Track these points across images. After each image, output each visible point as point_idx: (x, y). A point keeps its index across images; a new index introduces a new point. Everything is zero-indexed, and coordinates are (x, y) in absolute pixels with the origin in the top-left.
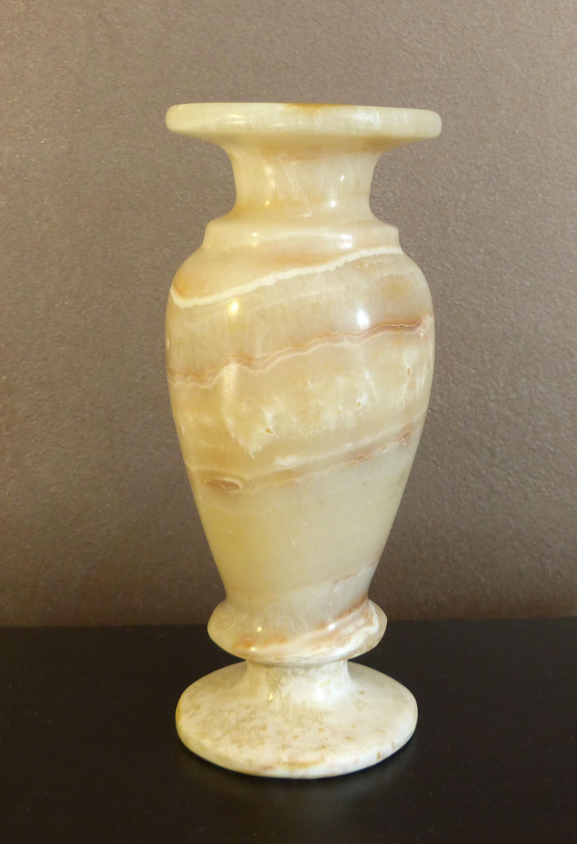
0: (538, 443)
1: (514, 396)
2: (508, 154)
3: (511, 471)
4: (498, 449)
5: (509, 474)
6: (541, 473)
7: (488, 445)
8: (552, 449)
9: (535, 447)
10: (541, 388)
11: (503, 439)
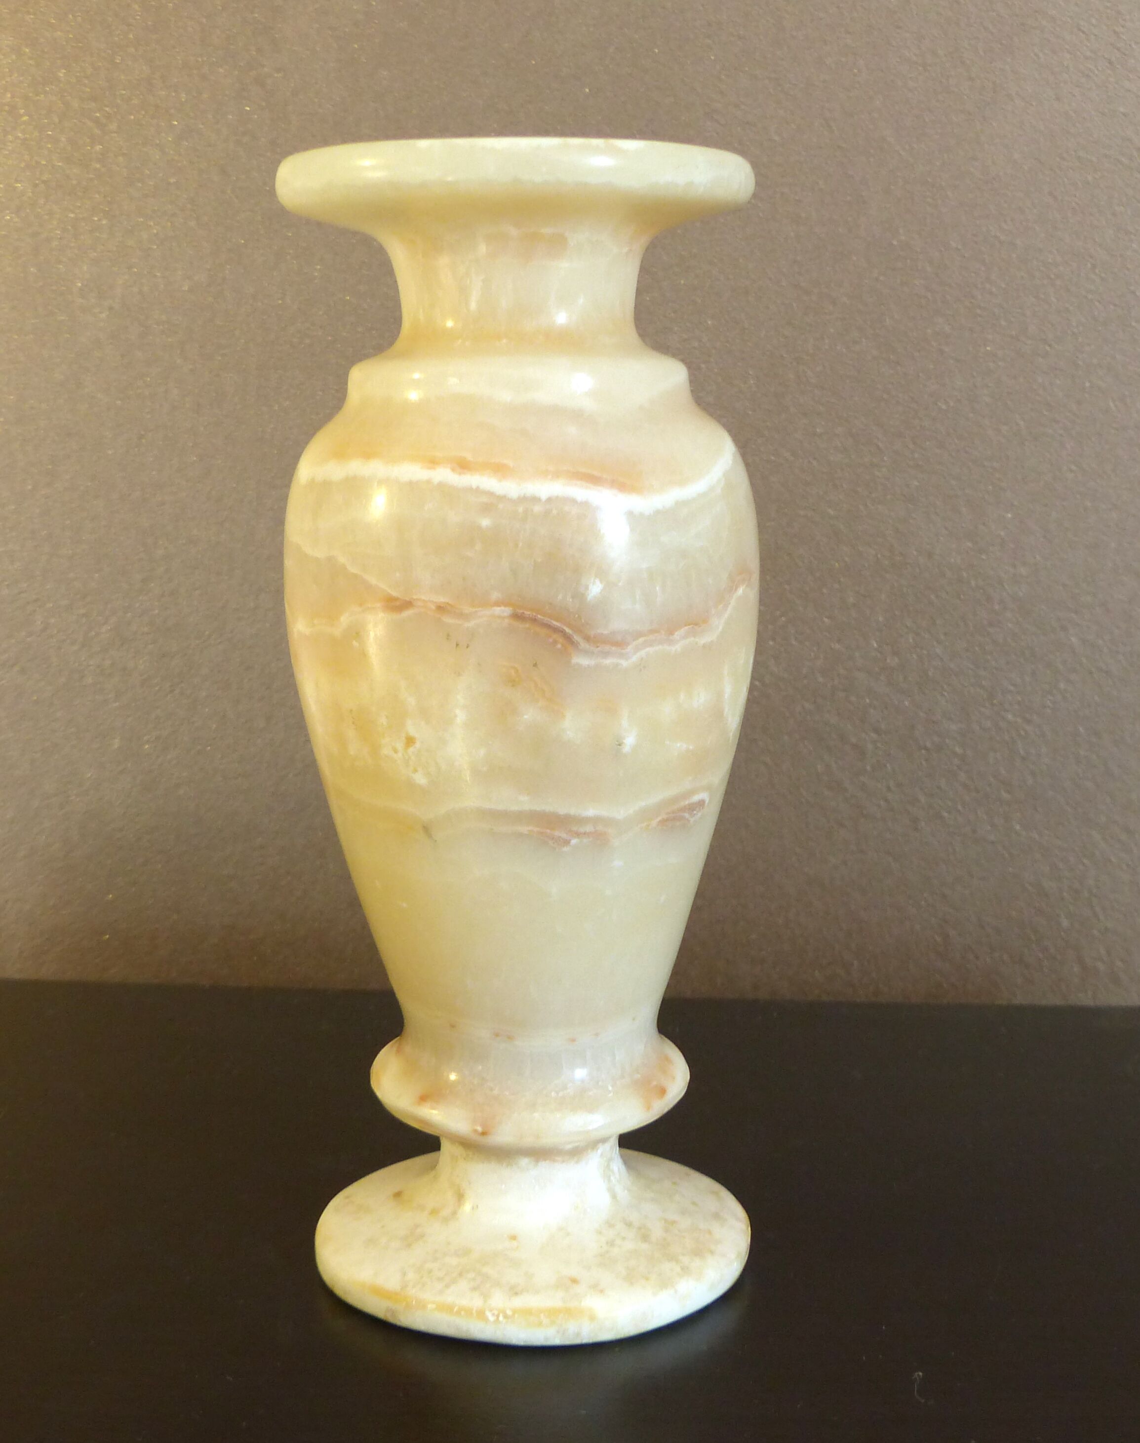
0: (936, 739)
1: (893, 661)
2: (882, 278)
3: (891, 784)
4: (870, 747)
5: (889, 789)
6: (939, 787)
7: (854, 740)
8: (958, 750)
9: (928, 745)
10: (939, 651)
11: (877, 731)
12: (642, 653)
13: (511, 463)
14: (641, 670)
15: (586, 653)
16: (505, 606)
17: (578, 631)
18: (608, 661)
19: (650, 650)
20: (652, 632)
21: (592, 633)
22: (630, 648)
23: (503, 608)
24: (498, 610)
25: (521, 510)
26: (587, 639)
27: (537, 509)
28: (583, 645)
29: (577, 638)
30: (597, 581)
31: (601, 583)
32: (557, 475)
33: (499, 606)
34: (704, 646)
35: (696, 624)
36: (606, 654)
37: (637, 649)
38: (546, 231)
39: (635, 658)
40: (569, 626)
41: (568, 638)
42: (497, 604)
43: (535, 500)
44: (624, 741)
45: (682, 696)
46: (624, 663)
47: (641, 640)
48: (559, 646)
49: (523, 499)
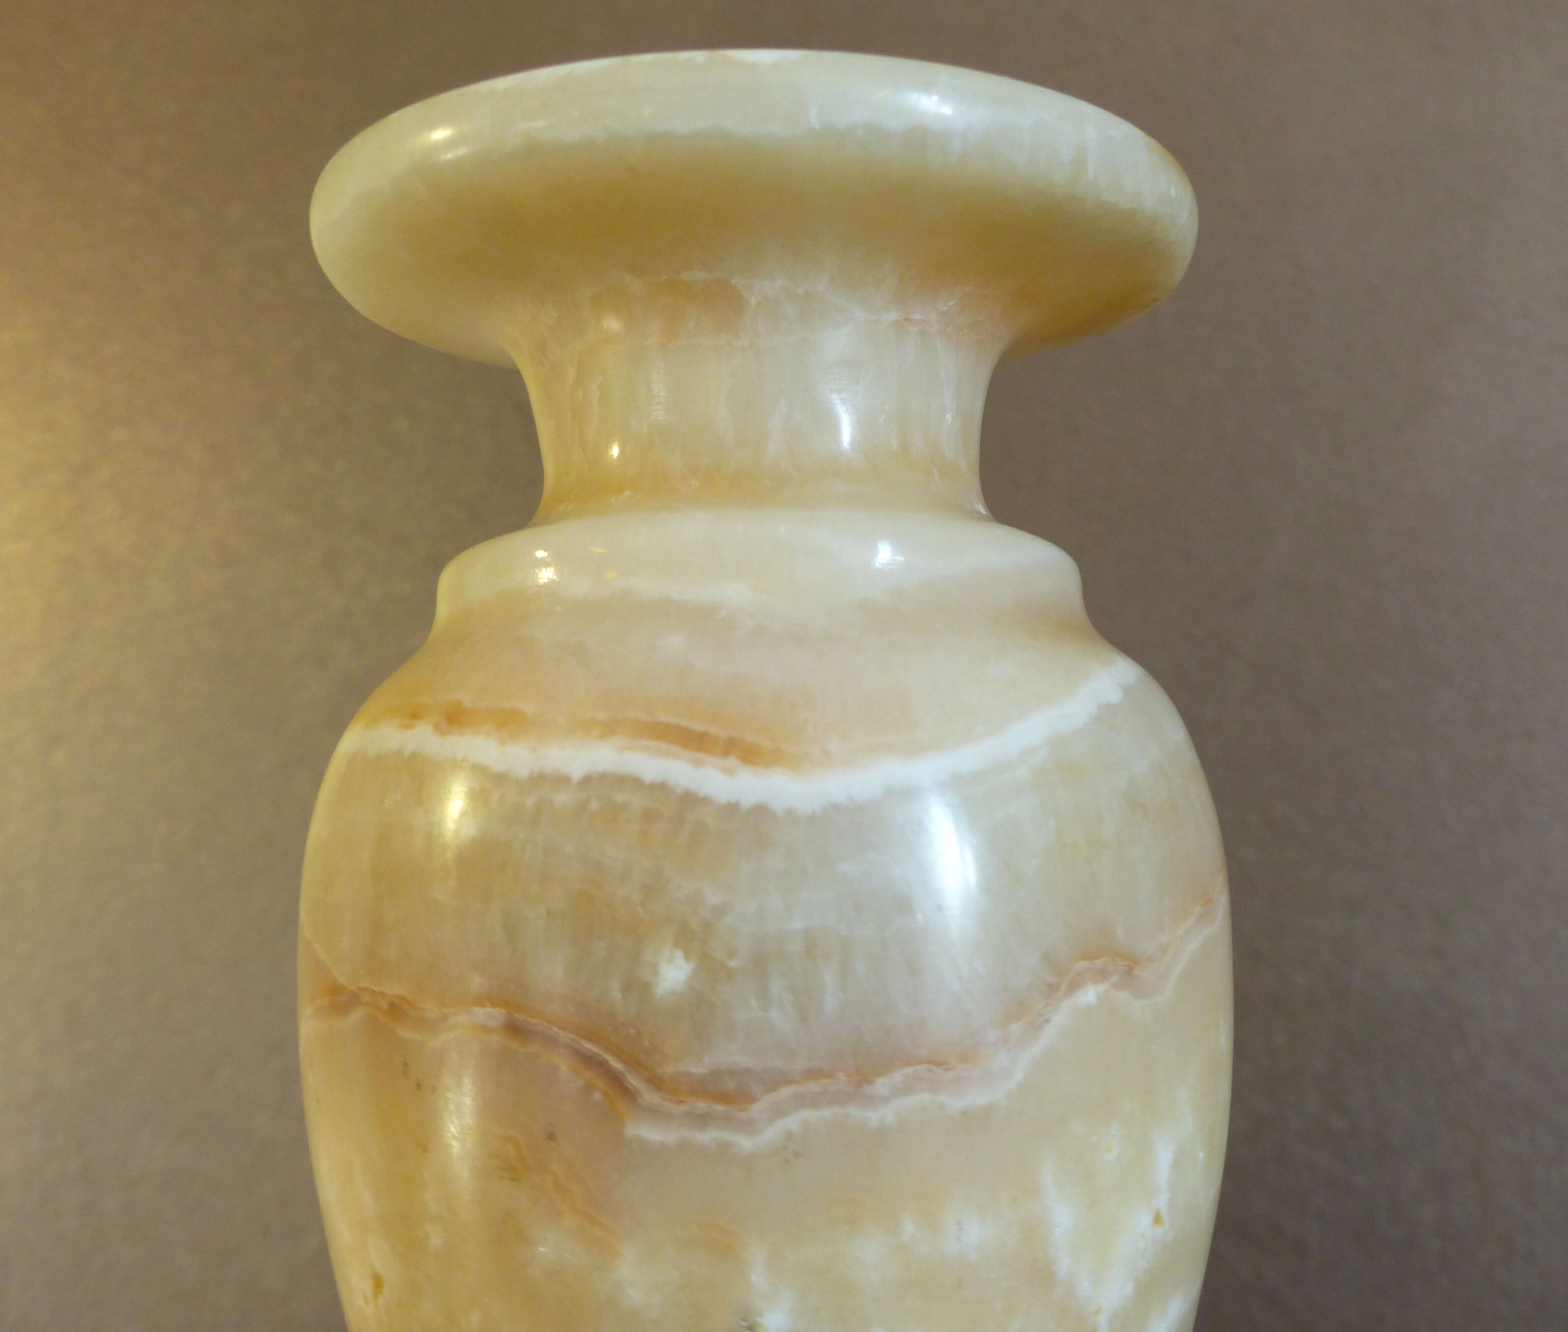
12: (792, 1122)
13: (528, 708)
14: (787, 1161)
15: (656, 1114)
16: (493, 1005)
17: (635, 1063)
18: (707, 1137)
19: (810, 1115)
20: (813, 1074)
21: (668, 1070)
22: (757, 1109)
23: (490, 1009)
24: (481, 1014)
25: (530, 802)
26: (656, 1083)
27: (562, 799)
28: (648, 1096)
29: (634, 1081)
30: (679, 954)
31: (687, 958)
32: (609, 729)
33: (482, 1005)
34: (965, 1113)
35: (938, 1064)
36: (704, 1120)
37: (778, 1112)
38: (694, 276)
39: (771, 1134)
40: (617, 1053)
41: (616, 1080)
42: (479, 1001)
43: (561, 780)
44: (759, 1320)
45: (909, 1227)
46: (745, 1143)
47: (785, 1092)
48: (597, 1096)
49: (539, 780)
